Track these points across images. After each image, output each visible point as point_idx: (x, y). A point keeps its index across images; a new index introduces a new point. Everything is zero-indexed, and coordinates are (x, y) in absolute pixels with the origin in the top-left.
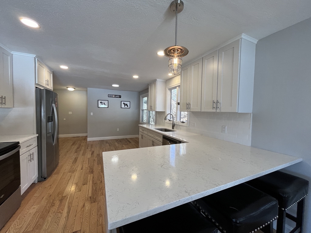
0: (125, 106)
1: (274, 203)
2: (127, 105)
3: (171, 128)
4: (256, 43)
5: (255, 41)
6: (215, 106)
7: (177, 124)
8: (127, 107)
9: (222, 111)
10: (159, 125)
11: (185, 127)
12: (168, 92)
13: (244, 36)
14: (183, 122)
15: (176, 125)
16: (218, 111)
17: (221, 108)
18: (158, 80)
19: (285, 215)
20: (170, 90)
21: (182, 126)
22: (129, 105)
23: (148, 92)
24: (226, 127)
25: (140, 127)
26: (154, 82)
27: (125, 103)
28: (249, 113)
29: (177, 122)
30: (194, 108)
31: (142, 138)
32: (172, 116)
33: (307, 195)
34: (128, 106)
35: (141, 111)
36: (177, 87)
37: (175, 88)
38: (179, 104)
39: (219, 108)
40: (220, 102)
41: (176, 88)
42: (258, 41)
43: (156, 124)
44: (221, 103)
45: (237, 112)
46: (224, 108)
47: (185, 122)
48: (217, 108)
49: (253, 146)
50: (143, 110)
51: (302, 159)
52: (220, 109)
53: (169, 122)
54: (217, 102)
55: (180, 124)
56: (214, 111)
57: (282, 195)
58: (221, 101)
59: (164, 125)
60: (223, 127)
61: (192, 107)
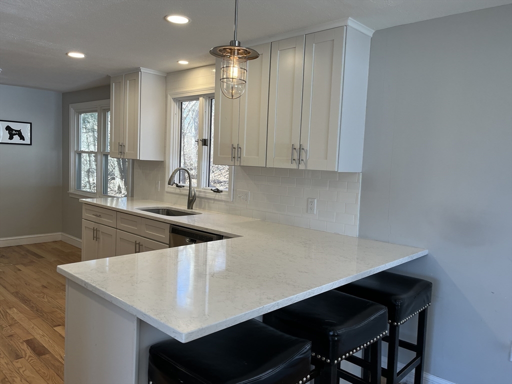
0: (11, 138)
1: (382, 312)
2: (19, 133)
3: (184, 207)
4: (371, 35)
5: (370, 33)
6: (296, 157)
7: (202, 195)
8: (22, 142)
9: (310, 168)
10: (145, 198)
11: (223, 203)
12: (174, 107)
13: (351, 23)
14: (218, 191)
15: (198, 197)
16: (302, 167)
17: (307, 161)
18: (143, 70)
19: (397, 343)
20: (180, 101)
21: (214, 200)
22: (26, 134)
23: (108, 97)
24: (316, 200)
25: (84, 207)
26: (132, 74)
27: (14, 126)
28: (356, 173)
29: (200, 191)
30: (250, 158)
31: (96, 238)
32: (186, 175)
33: (429, 305)
34: (22, 138)
35: (72, 155)
36: (201, 99)
37: (196, 98)
38: (205, 142)
39: (304, 160)
40: (305, 149)
41: (198, 99)
42: (374, 31)
43: (132, 196)
44: (307, 150)
45: (336, 170)
46: (314, 162)
47: (222, 191)
48: (300, 161)
49: (362, 236)
50: (80, 154)
51: (427, 250)
52: (306, 165)
53: (178, 190)
54: (300, 149)
55: (208, 197)
56: (294, 166)
57: (395, 303)
58: (307, 146)
59: (161, 200)
60: (310, 200)
61: (244, 154)
